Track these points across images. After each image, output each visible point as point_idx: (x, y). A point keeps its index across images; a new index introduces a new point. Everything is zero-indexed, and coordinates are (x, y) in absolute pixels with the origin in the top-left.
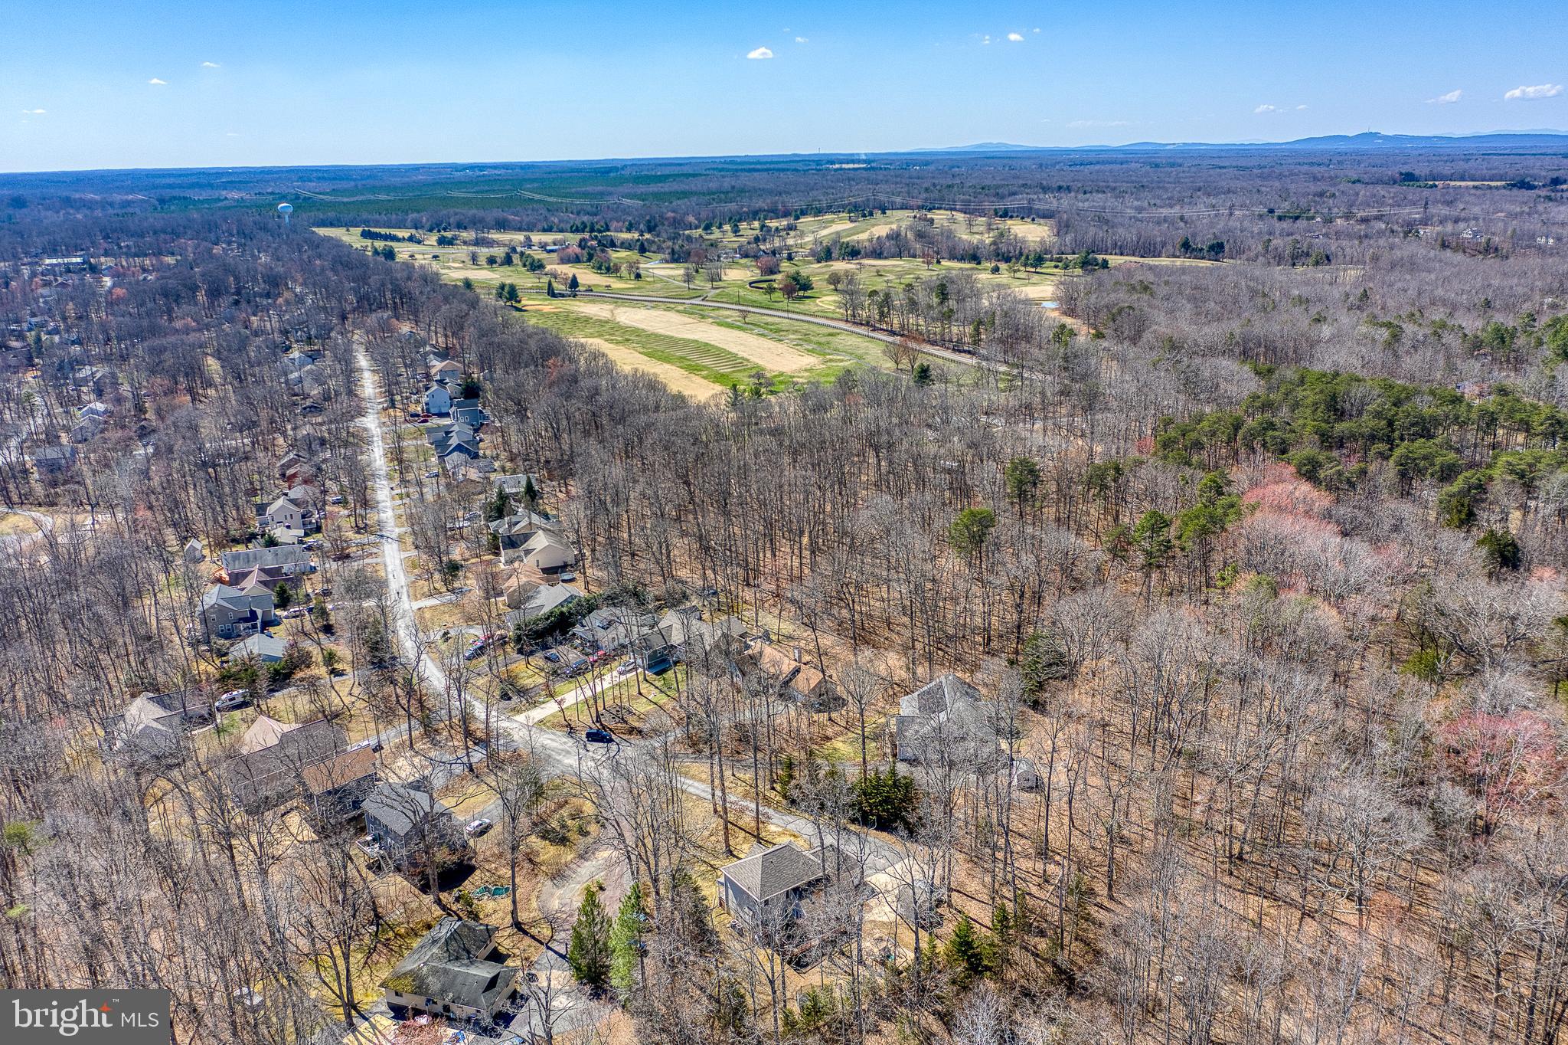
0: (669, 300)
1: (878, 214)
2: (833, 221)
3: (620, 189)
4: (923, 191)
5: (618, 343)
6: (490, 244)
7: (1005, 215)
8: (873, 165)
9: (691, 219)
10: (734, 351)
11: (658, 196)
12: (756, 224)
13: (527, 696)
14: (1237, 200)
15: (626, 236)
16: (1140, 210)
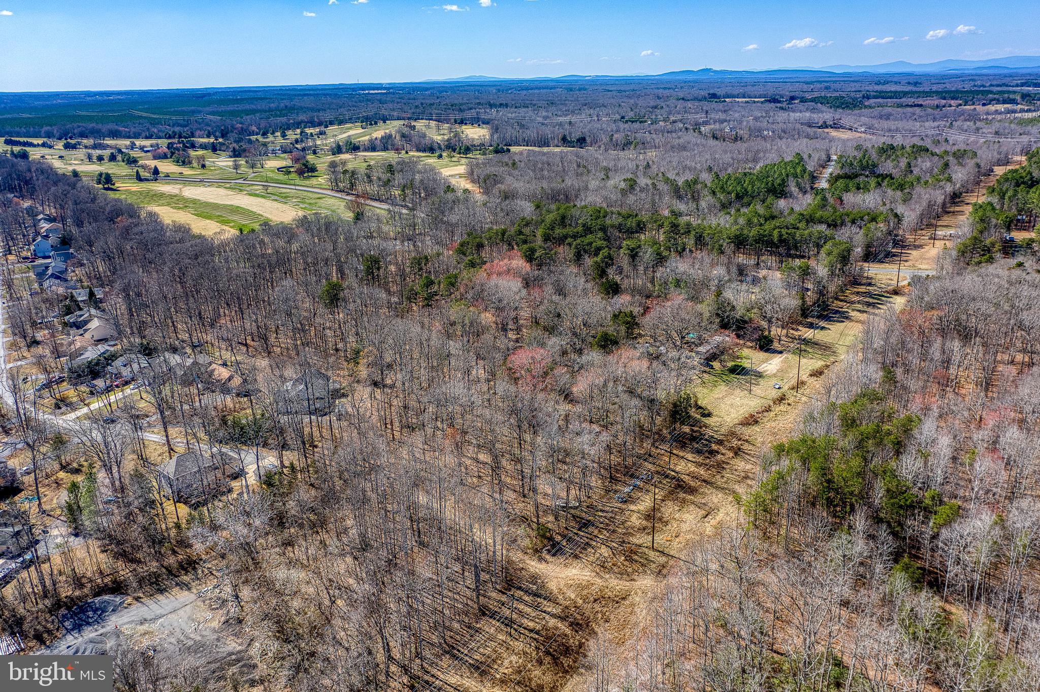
0: (223, 181)
1: (381, 123)
2: (350, 128)
3: (208, 109)
4: (413, 107)
5: (179, 208)
6: (105, 147)
7: (462, 122)
8: (391, 91)
9: (254, 128)
10: (254, 210)
11: (233, 113)
12: (298, 131)
13: (72, 407)
14: (605, 111)
15: (205, 140)
16: (546, 118)
